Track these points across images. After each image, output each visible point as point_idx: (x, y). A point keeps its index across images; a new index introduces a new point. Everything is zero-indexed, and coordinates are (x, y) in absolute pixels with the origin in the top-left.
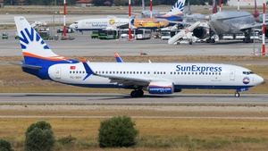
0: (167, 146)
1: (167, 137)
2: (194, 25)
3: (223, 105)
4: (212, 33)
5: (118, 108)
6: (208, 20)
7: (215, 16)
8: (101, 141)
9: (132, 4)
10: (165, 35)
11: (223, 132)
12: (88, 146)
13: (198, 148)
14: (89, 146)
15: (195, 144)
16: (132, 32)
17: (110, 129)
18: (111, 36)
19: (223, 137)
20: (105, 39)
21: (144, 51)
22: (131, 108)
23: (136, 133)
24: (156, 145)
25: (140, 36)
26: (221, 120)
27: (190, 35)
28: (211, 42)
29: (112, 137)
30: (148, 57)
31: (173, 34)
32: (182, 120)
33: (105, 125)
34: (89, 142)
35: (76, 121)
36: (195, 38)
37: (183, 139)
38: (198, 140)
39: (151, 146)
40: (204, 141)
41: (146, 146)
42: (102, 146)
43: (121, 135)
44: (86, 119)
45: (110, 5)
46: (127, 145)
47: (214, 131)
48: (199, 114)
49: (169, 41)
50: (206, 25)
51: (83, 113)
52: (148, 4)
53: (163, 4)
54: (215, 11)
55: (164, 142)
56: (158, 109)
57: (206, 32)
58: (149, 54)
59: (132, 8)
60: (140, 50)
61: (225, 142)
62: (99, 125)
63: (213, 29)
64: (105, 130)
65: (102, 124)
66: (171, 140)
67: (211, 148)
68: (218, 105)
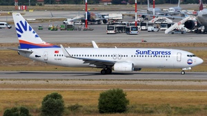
0: (151, 112)
1: (153, 105)
3: (199, 81)
4: (199, 25)
5: (118, 82)
6: (196, 15)
8: (100, 108)
10: (163, 26)
11: (197, 101)
12: (91, 112)
13: (175, 114)
15: (173, 111)
16: (138, 25)
17: (107, 99)
19: (196, 105)
21: (145, 39)
24: (143, 111)
25: (144, 28)
26: (197, 93)
29: (109, 105)
32: (166, 92)
33: (103, 96)
34: (92, 109)
35: (85, 93)
36: (186, 29)
38: (177, 108)
39: (139, 112)
40: (181, 108)
41: (135, 112)
42: (101, 112)
43: (116, 104)
44: (93, 91)
45: (126, 4)
46: (120, 111)
47: (190, 101)
48: (180, 88)
51: (91, 86)
54: (201, 8)
55: (149, 109)
56: (148, 83)
58: (148, 41)
61: (197, 109)
63: (199, 22)
64: (103, 100)
65: (101, 95)
66: (155, 108)
67: (185, 113)
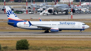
2: (49, 9)
7: (55, 6)
9: (28, 2)
14: (13, 49)
18: (21, 13)
20: (19, 13)
22: (27, 36)
23: (29, 45)
27: (47, 12)
28: (54, 14)
30: (33, 19)
31: (41, 12)
37: (45, 47)
49: (40, 14)
50: (52, 9)
52: (33, 2)
53: (38, 2)
57: (52, 11)
59: (28, 3)
60: (30, 17)
62: (16, 42)
68: (56, 36)
